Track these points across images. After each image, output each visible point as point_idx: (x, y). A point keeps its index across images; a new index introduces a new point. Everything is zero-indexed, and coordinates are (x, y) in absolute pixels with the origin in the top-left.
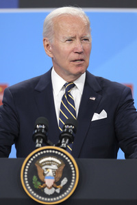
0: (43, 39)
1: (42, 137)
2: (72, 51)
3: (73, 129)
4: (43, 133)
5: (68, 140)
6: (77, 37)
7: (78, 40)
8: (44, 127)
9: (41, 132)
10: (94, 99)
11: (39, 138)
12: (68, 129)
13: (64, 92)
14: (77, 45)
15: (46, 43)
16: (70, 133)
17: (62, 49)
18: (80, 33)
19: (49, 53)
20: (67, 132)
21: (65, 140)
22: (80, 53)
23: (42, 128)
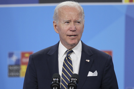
0: (53, 22)
1: (57, 86)
2: (69, 29)
3: (76, 81)
4: (57, 84)
5: (73, 88)
6: (72, 21)
7: (72, 23)
8: (58, 80)
9: (56, 83)
10: (89, 61)
11: (55, 86)
12: (73, 81)
13: (65, 56)
14: (72, 25)
15: (55, 24)
16: (74, 83)
17: (62, 28)
18: (74, 18)
19: (56, 30)
20: (73, 83)
21: (72, 88)
22: (73, 31)
23: (57, 81)
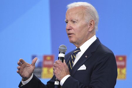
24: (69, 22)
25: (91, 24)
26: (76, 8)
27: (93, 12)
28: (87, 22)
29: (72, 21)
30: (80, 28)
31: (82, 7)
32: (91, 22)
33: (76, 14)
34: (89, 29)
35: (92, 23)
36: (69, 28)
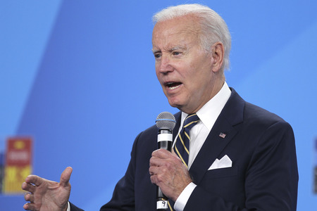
24: (164, 54)
25: (216, 53)
26: (177, 19)
27: (218, 26)
28: (208, 48)
29: (171, 51)
30: (193, 65)
31: (193, 17)
32: (216, 48)
33: (180, 33)
34: (212, 66)
35: (219, 51)
36: (167, 70)
